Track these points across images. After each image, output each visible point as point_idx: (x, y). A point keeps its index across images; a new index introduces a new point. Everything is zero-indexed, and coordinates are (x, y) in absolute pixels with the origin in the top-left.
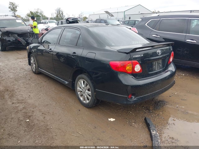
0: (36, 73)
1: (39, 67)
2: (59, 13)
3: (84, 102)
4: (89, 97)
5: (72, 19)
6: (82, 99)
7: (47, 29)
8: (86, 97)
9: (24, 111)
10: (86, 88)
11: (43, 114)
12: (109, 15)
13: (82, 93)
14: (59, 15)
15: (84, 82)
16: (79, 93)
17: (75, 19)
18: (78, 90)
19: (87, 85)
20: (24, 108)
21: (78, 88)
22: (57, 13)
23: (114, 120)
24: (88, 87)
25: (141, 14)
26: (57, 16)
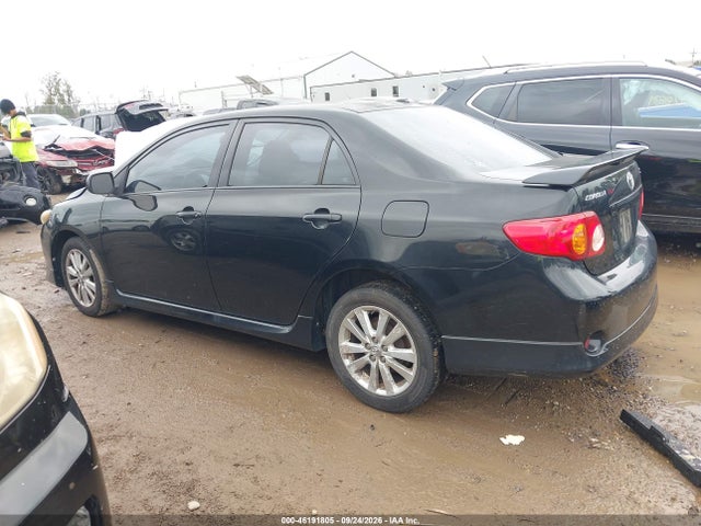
0: (101, 313)
1: (113, 287)
2: (57, 90)
3: (381, 392)
4: (401, 369)
5: (141, 107)
6: (364, 382)
7: (53, 145)
8: (387, 372)
9: (147, 469)
10: (384, 337)
11: (237, 465)
12: (254, 90)
13: (366, 358)
14: (56, 99)
15: (374, 317)
16: (347, 362)
17: (153, 105)
18: (342, 351)
19: (391, 324)
20: (140, 458)
21: (345, 344)
22: (46, 90)
23: (521, 438)
24: (399, 330)
25: (360, 81)
26: (50, 101)
